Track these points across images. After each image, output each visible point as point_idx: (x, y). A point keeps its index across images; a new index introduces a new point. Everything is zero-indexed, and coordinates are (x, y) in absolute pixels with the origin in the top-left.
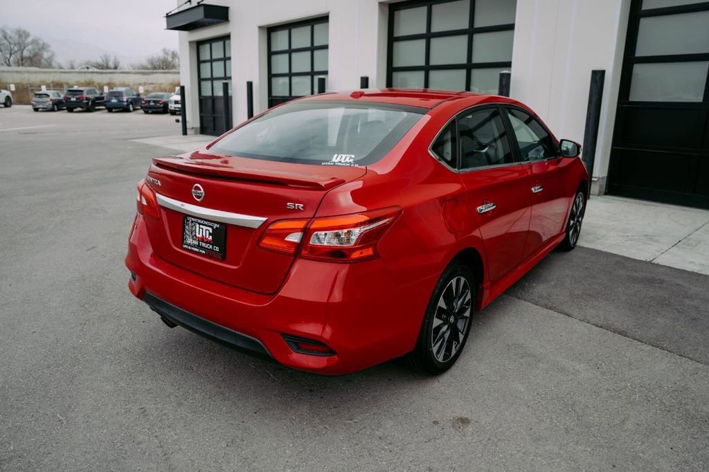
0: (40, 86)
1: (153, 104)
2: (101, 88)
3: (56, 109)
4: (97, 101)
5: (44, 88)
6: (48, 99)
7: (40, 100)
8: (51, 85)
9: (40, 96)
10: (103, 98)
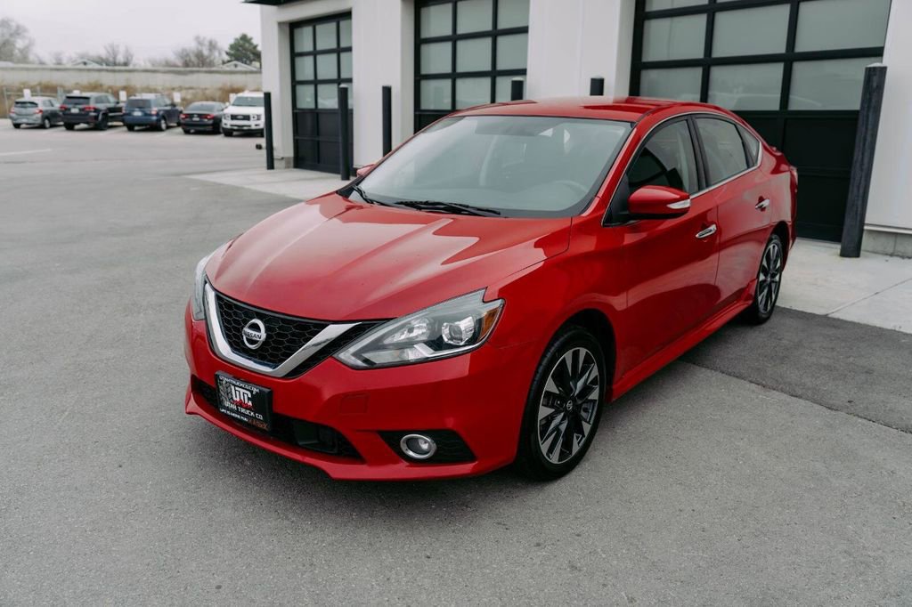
0: (21, 90)
1: (198, 119)
2: (116, 94)
3: (48, 125)
4: (111, 114)
5: (27, 92)
6: (36, 110)
7: (23, 111)
8: (38, 88)
9: (23, 104)
10: (120, 110)
